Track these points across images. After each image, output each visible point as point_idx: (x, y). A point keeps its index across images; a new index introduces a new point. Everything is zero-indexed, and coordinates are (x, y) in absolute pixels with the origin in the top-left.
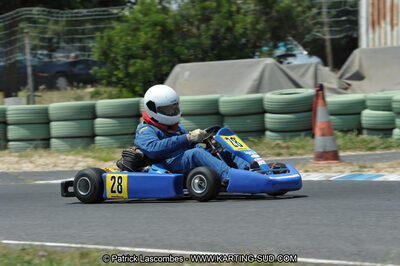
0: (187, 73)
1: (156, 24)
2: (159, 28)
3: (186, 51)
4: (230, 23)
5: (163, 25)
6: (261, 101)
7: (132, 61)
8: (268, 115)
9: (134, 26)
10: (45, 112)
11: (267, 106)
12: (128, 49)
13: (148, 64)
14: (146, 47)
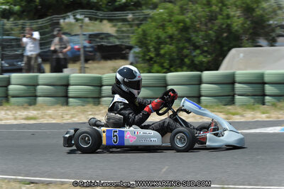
0: (242, 55)
2: (182, 24)
7: (162, 46)
9: (161, 23)
12: (159, 38)
13: (172, 47)
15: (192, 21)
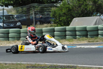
0: (77, 20)
1: (67, 8)
2: (68, 9)
3: (75, 15)
4: (86, 7)
5: (69, 8)
6: (97, 27)
7: (61, 17)
8: (99, 31)
9: (61, 9)
10: (42, 30)
11: (99, 28)
12: (60, 14)
13: (65, 18)
14: (64, 14)
15: (72, 7)
